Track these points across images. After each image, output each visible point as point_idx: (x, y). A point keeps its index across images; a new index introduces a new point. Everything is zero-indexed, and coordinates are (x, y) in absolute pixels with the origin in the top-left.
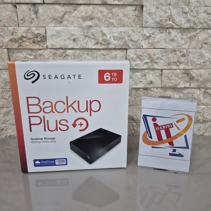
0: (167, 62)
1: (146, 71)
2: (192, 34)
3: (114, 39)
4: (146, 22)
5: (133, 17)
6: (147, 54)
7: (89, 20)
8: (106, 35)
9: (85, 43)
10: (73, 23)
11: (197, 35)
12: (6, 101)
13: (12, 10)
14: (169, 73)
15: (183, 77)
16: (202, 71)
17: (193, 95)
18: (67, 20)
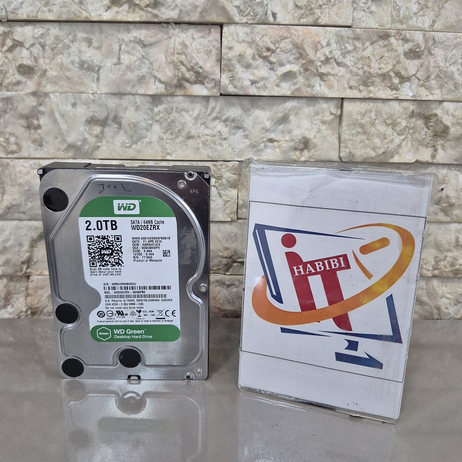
1: (290, 104)
6: (291, 43)
14: (366, 112)
15: (412, 128)
17: (442, 189)
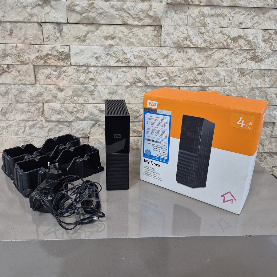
0: (184, 80)
2: (209, 53)
3: (134, 57)
4: (165, 42)
5: (152, 37)
6: (165, 72)
7: (111, 40)
8: (126, 54)
9: (107, 61)
10: (95, 42)
11: (213, 54)
12: (32, 114)
13: (38, 28)
16: (218, 89)
18: (89, 39)
